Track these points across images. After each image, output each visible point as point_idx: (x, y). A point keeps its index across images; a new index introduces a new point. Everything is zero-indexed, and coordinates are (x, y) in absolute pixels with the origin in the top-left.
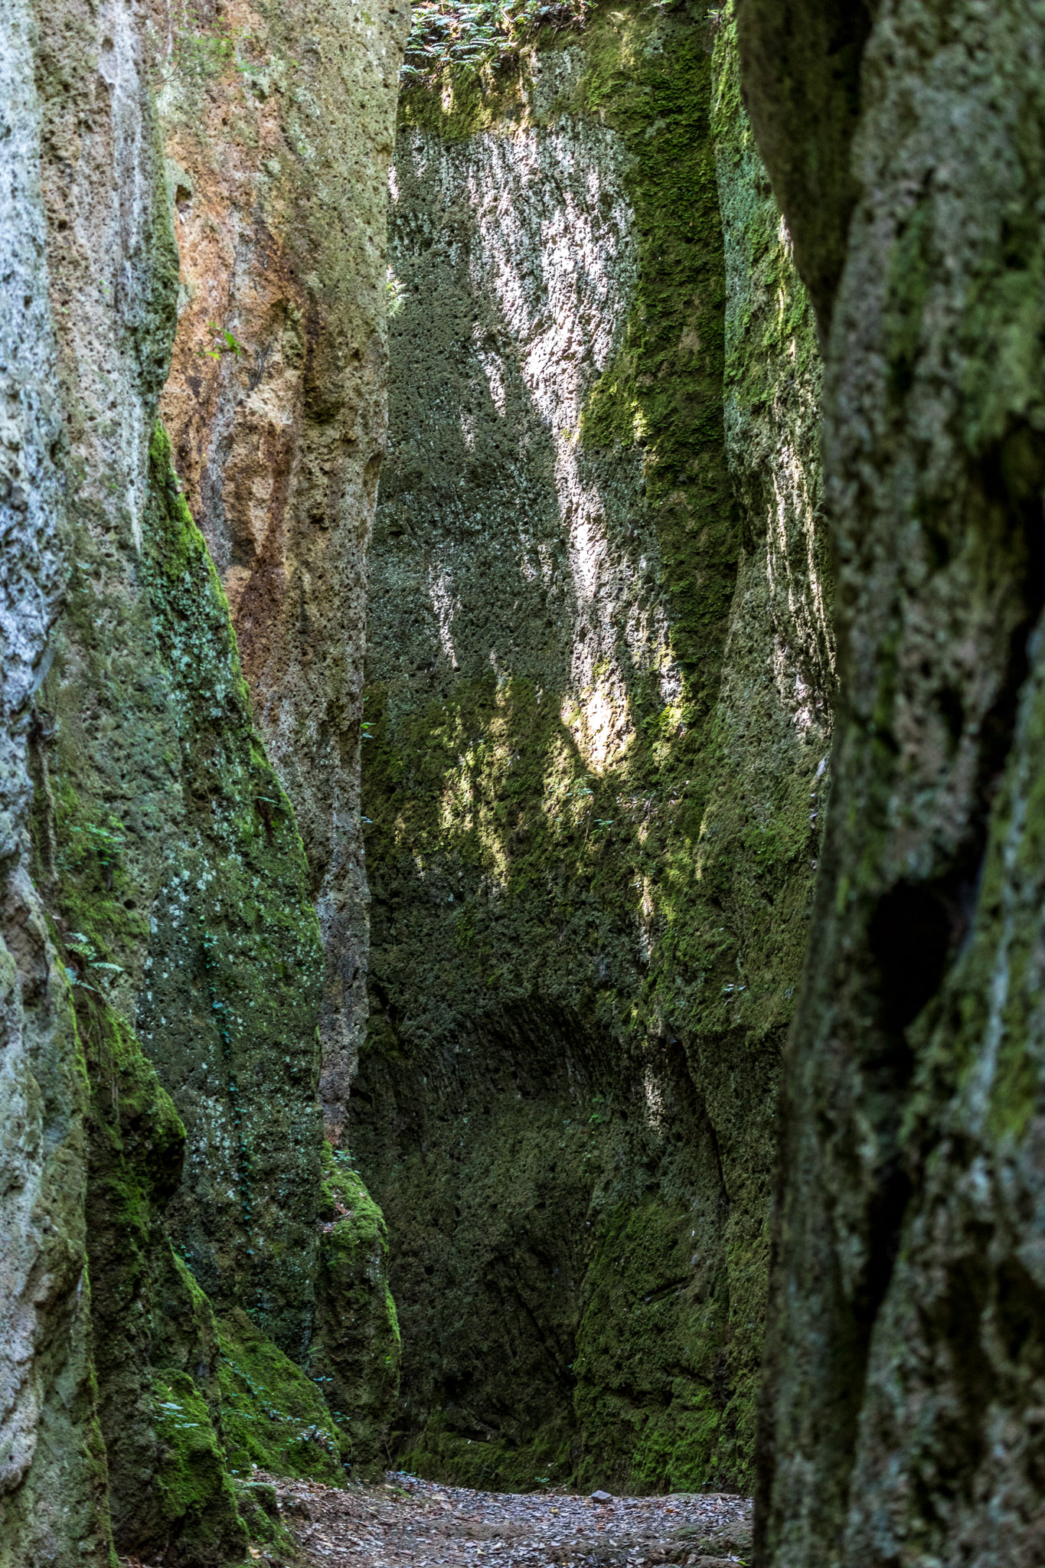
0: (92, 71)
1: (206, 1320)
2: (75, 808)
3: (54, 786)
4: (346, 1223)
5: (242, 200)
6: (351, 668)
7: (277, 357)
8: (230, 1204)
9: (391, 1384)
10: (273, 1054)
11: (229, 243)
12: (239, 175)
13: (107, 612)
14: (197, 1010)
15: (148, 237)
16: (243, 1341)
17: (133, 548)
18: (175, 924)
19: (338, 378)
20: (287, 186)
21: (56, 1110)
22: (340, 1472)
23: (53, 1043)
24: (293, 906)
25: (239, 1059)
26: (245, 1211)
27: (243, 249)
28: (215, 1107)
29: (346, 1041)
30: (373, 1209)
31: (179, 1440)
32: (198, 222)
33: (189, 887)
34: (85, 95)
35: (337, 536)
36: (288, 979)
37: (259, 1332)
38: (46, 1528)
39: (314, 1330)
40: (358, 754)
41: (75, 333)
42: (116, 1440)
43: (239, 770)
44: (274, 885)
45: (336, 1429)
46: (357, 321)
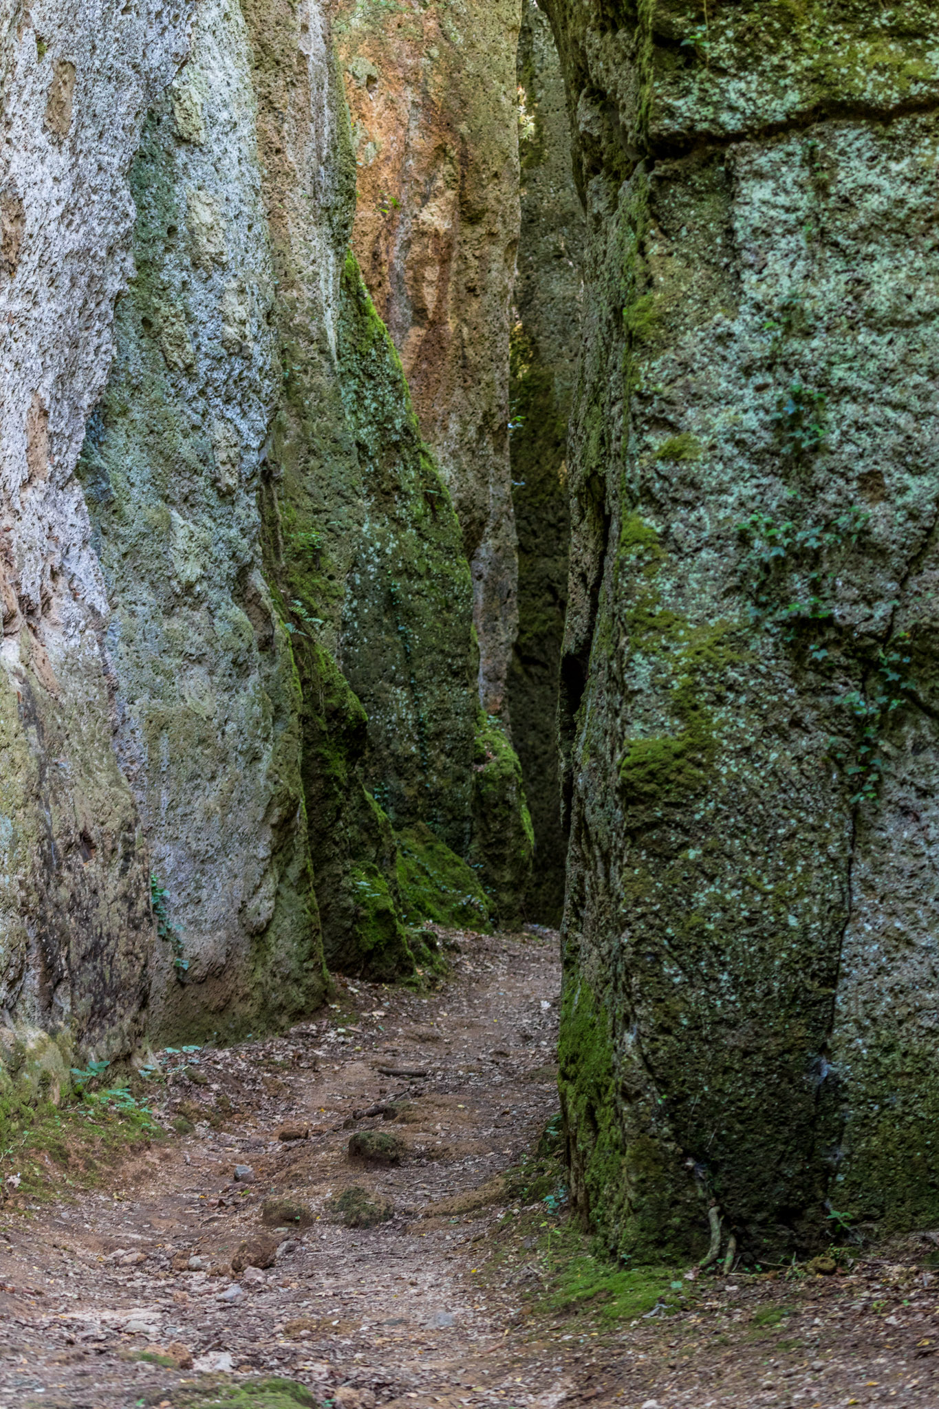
0: (294, 50)
1: (387, 831)
2: (295, 521)
3: (281, 508)
4: (493, 765)
5: (413, 78)
6: (499, 388)
7: (440, 183)
8: (413, 756)
9: (526, 868)
10: (440, 658)
11: (404, 109)
12: (410, 62)
13: (313, 395)
14: (388, 632)
15: (335, 148)
16: (424, 842)
17: (329, 353)
18: (371, 577)
19: (483, 193)
20: (444, 65)
21: (281, 711)
22: (488, 924)
23: (278, 672)
24: (451, 560)
25: (417, 663)
26: (423, 759)
27: (414, 112)
28: (401, 694)
29: (503, 639)
30: (512, 755)
31: (369, 904)
32: (382, 98)
33: (380, 553)
34: (290, 66)
35: (486, 300)
36: (449, 608)
37: (434, 837)
38: (283, 955)
39: (473, 834)
40: (507, 445)
41: (288, 219)
42: (328, 905)
43: (413, 474)
44: (438, 547)
45: (486, 897)
46: (496, 152)
